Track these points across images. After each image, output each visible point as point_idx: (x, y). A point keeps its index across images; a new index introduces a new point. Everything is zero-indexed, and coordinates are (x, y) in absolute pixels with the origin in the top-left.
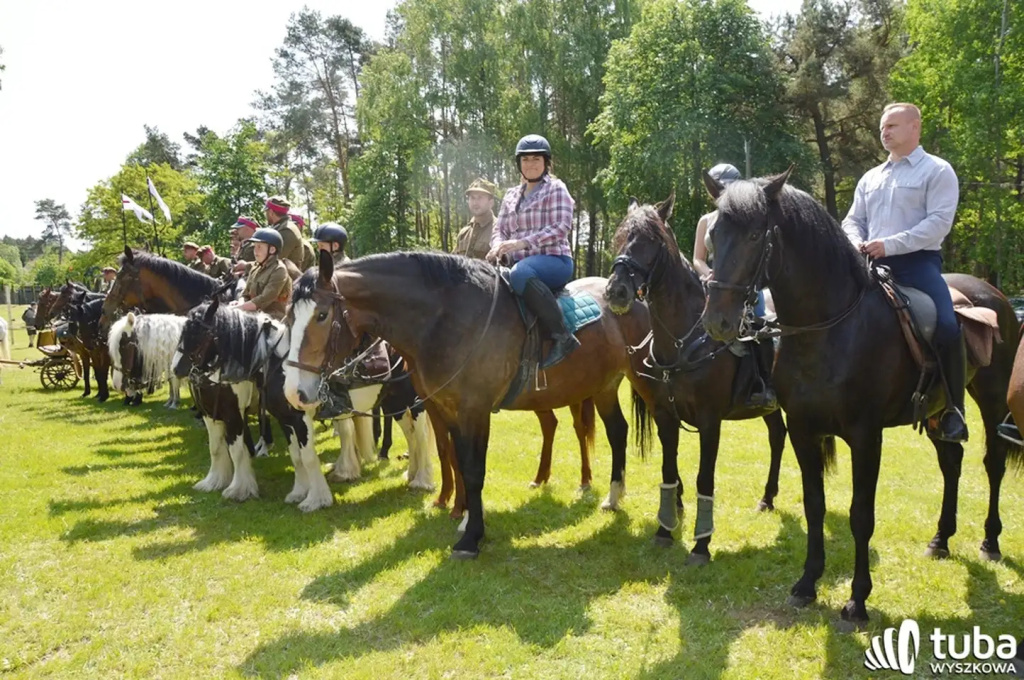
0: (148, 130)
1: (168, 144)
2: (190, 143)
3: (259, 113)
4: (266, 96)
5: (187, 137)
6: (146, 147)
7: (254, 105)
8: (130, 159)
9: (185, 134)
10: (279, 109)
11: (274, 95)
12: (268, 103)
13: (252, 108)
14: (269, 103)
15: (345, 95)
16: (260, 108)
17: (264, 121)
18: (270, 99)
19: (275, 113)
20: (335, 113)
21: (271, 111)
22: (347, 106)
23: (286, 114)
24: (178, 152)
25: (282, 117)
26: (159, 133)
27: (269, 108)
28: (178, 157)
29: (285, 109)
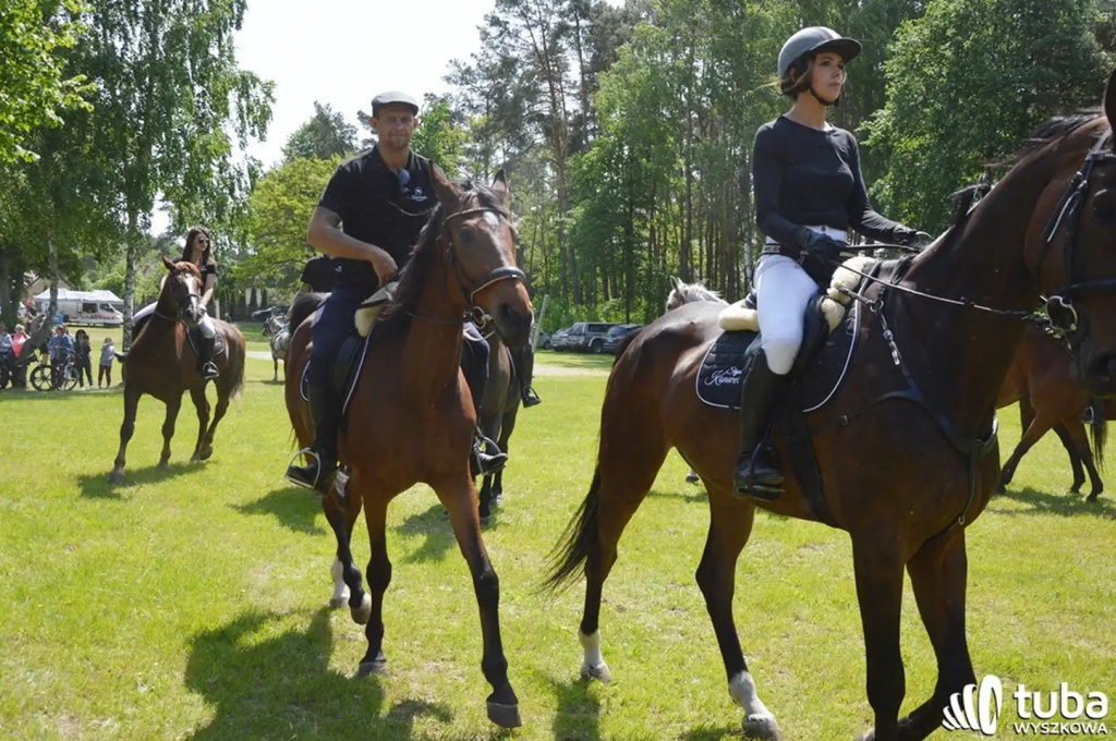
0: (319, 107)
1: (341, 126)
2: (364, 123)
3: (454, 90)
4: (464, 68)
5: (362, 116)
6: (311, 128)
7: (448, 79)
8: (292, 144)
9: (360, 113)
10: (478, 84)
11: (474, 67)
12: (466, 76)
13: (445, 83)
14: (468, 76)
15: (566, 67)
16: (455, 83)
17: (462, 98)
18: (468, 71)
19: (473, 90)
20: (552, 88)
21: (469, 86)
22: (566, 82)
23: (488, 90)
24: (354, 136)
25: (483, 93)
26: (332, 113)
27: (467, 83)
28: (354, 143)
29: (485, 84)
